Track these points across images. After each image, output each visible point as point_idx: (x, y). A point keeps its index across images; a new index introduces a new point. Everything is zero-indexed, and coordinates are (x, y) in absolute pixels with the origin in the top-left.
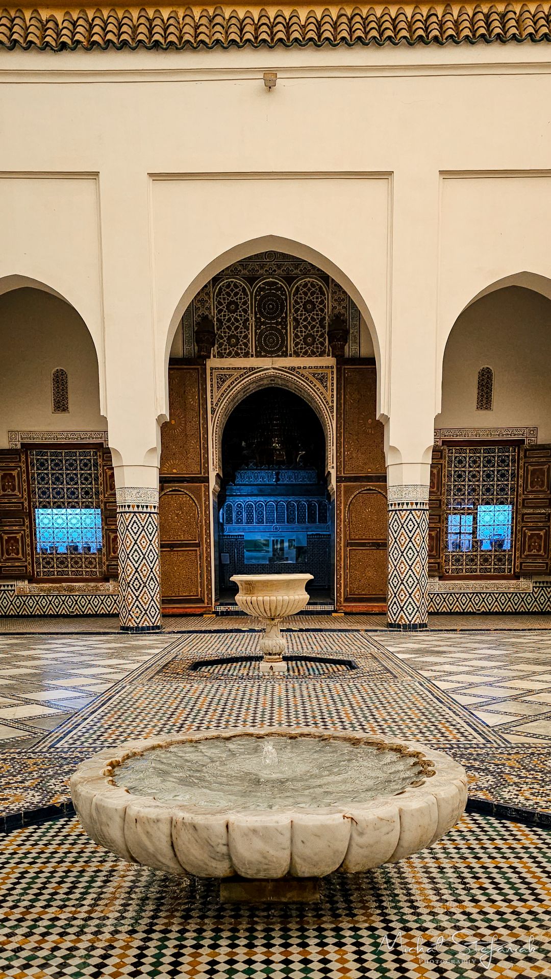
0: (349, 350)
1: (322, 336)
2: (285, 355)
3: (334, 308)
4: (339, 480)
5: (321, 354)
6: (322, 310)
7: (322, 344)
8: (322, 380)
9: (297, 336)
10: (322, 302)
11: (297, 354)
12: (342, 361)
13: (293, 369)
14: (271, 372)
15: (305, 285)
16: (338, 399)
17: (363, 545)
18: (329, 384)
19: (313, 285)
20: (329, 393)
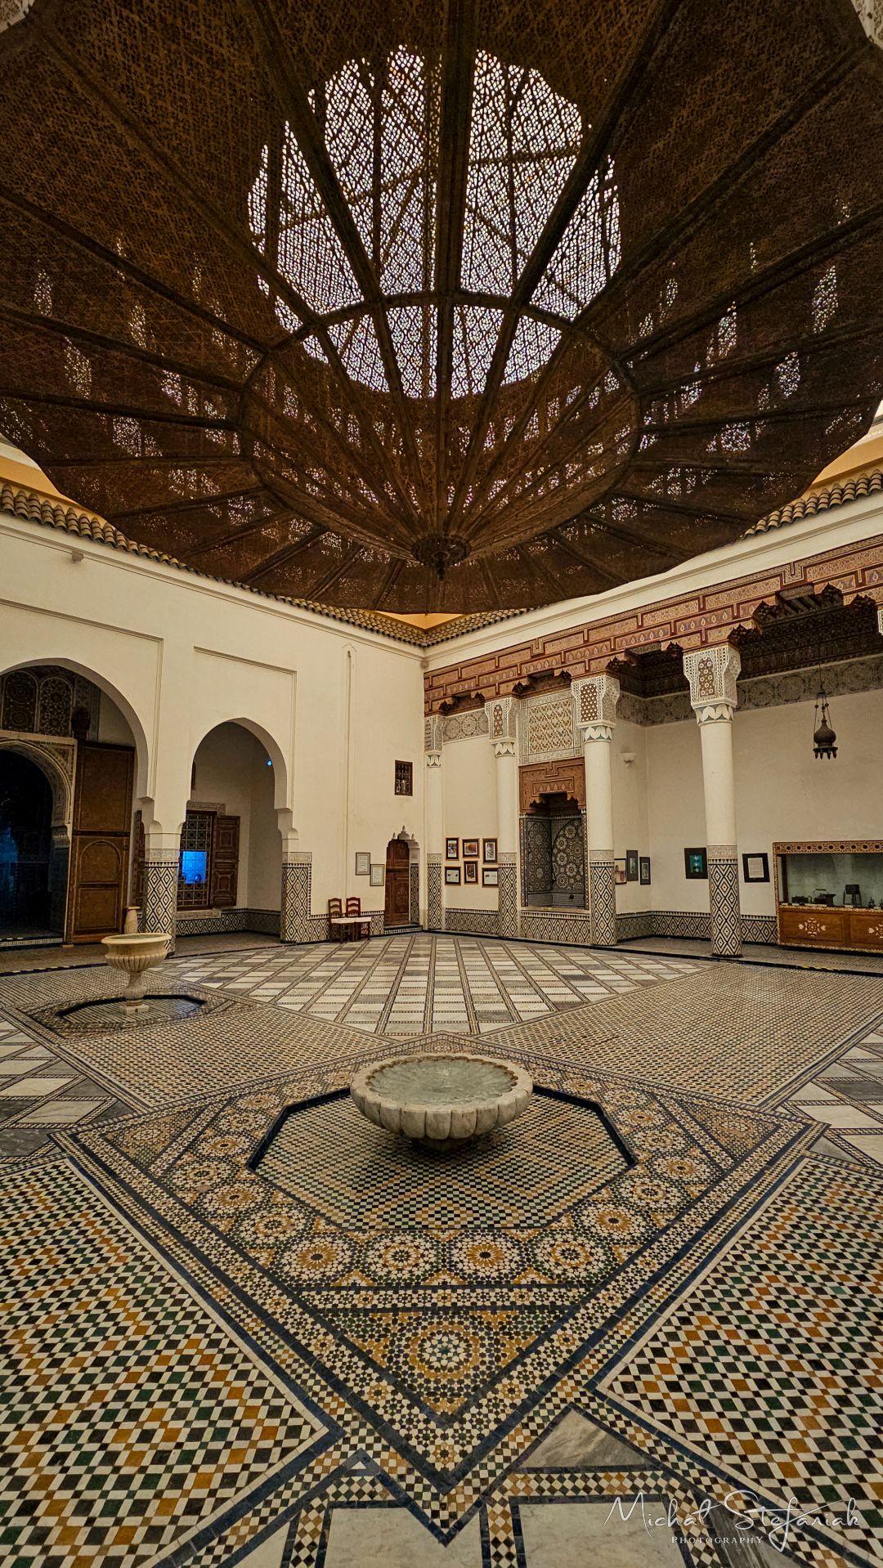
0: (90, 735)
1: (66, 721)
2: (31, 731)
3: (77, 702)
4: (75, 833)
5: (65, 735)
6: (68, 703)
7: (66, 727)
8: (64, 754)
9: (43, 718)
10: (68, 696)
11: (43, 733)
12: (83, 743)
13: (38, 743)
14: (17, 743)
15: (54, 681)
16: (78, 771)
17: (94, 886)
18: (69, 758)
19: (60, 683)
20: (69, 765)
